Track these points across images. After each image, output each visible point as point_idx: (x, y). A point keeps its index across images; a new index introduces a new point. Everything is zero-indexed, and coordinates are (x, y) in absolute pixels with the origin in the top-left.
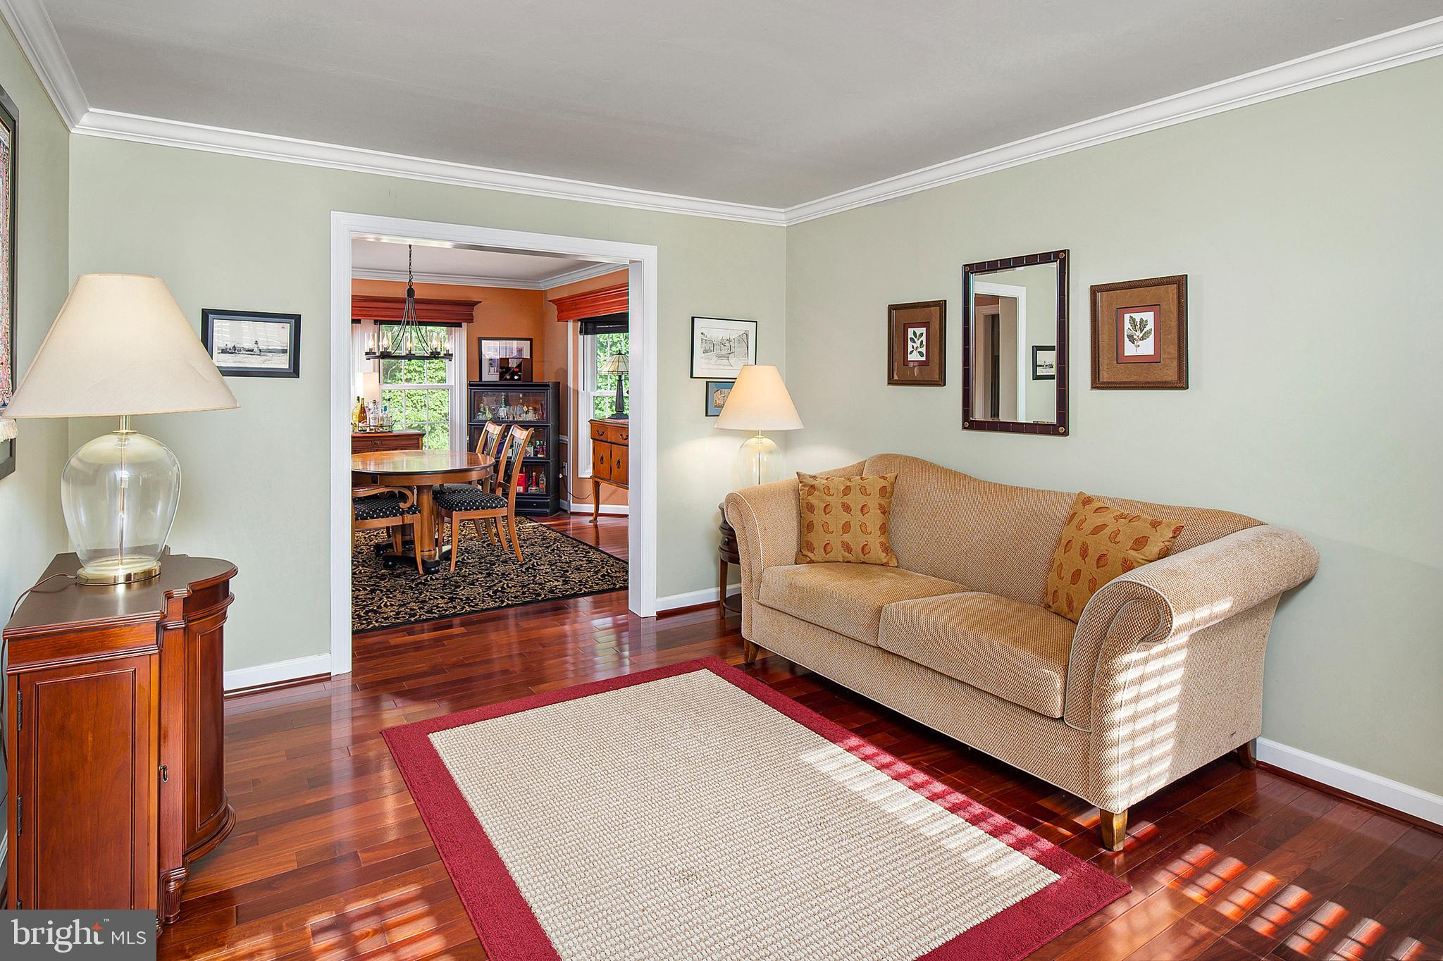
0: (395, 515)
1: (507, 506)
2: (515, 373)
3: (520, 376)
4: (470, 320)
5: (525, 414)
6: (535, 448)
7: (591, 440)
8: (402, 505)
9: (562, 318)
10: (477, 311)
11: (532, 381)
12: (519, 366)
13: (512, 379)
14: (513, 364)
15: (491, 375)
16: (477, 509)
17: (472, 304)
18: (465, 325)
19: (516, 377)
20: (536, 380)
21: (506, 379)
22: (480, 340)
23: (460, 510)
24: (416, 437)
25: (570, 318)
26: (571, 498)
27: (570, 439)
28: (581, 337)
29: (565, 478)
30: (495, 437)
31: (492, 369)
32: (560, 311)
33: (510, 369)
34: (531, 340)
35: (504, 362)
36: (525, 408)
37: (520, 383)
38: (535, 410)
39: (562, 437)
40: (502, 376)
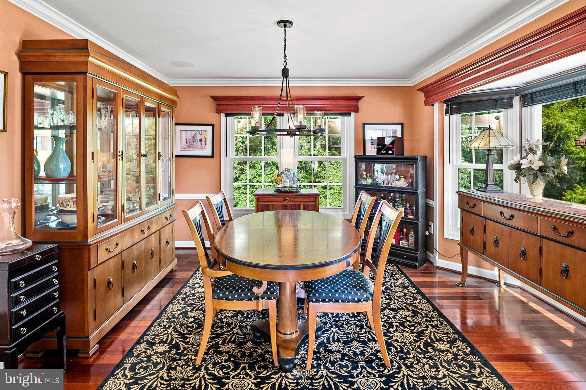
0: (250, 299)
1: (372, 300)
2: (389, 149)
3: (393, 151)
4: (357, 111)
5: (397, 182)
6: (405, 209)
7: (459, 210)
8: (256, 290)
9: (429, 103)
10: (362, 104)
11: (403, 155)
12: (392, 143)
13: (387, 153)
14: (387, 141)
15: (371, 151)
16: (337, 301)
17: (358, 99)
18: (353, 114)
19: (390, 152)
20: (406, 153)
21: (382, 154)
22: (364, 125)
23: (317, 301)
24: (313, 196)
25: (436, 101)
26: (437, 255)
27: (435, 204)
28: (446, 118)
29: (431, 235)
30: (367, 206)
31: (373, 146)
32: (427, 97)
33: (385, 145)
34: (402, 124)
35: (381, 140)
36: (397, 177)
37: (392, 156)
38: (405, 177)
39: (430, 202)
40: (379, 151)
